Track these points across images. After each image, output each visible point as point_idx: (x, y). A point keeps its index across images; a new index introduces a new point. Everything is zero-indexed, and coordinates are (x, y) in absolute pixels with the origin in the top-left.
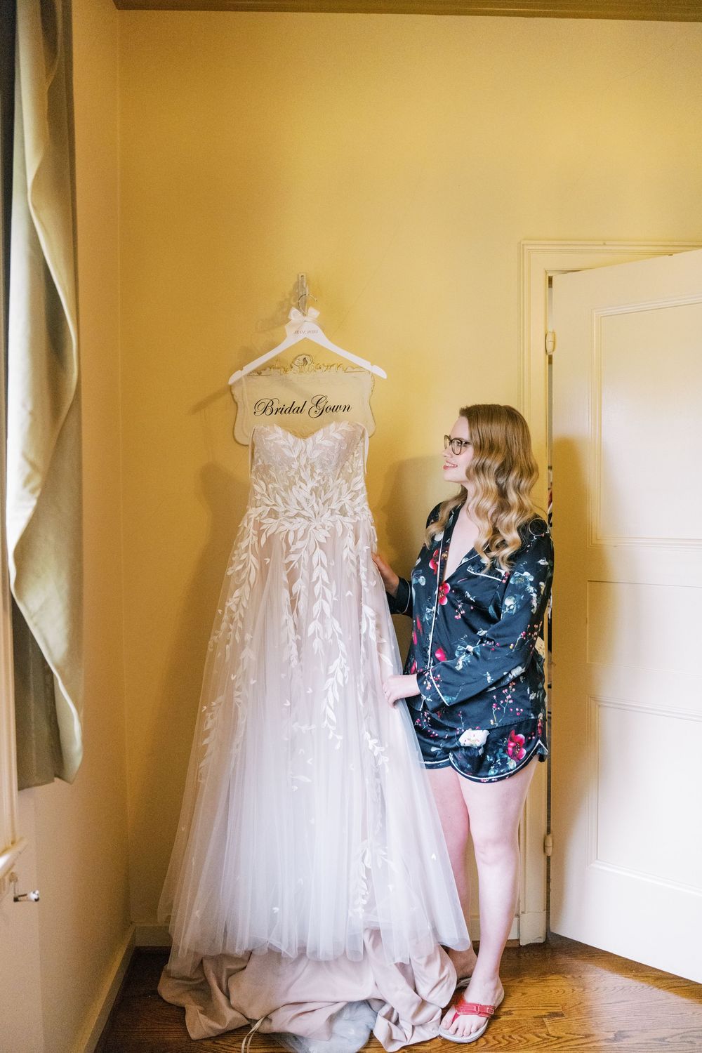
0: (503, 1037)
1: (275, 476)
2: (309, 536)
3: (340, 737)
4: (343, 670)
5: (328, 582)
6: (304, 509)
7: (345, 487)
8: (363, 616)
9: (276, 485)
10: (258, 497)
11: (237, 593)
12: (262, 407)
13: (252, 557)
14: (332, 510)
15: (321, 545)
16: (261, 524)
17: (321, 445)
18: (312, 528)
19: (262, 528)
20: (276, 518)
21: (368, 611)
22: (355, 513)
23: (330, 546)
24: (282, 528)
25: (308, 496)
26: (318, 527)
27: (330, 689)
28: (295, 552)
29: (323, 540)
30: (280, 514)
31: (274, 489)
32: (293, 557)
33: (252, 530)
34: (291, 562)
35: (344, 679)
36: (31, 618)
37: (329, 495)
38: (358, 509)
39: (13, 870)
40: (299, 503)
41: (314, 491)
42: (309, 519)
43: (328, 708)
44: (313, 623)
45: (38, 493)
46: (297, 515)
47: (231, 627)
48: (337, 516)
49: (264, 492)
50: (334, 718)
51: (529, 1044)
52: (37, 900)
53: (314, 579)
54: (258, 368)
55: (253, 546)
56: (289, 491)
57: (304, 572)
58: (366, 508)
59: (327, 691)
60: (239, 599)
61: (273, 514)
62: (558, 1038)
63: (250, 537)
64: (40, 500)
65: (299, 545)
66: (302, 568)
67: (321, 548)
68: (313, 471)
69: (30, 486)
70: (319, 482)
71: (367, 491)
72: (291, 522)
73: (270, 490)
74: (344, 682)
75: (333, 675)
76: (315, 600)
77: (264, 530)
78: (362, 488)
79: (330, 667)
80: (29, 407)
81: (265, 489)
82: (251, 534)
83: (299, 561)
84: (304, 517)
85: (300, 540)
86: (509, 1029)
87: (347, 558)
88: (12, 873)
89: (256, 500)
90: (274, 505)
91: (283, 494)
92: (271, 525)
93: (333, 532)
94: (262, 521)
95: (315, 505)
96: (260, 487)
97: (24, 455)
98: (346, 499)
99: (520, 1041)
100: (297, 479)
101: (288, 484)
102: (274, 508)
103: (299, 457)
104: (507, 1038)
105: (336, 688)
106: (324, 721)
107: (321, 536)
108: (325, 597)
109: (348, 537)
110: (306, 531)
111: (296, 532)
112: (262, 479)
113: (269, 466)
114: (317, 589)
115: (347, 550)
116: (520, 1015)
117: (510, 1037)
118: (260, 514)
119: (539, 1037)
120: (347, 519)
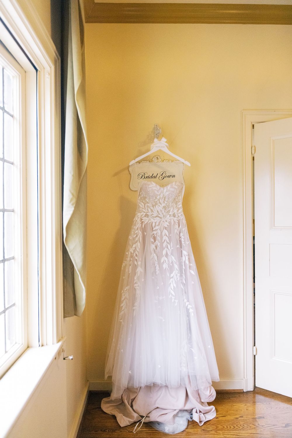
0: (240, 425)
1: (148, 201)
2: (161, 224)
3: (177, 301)
4: (177, 275)
5: (169, 242)
6: (159, 214)
7: (175, 206)
8: (183, 255)
9: (148, 205)
10: (141, 209)
11: (134, 246)
12: (141, 176)
13: (140, 232)
14: (170, 215)
15: (166, 228)
16: (142, 219)
17: (169, 190)
18: (162, 221)
19: (142, 221)
20: (148, 217)
21: (185, 253)
22: (178, 216)
23: (169, 228)
24: (150, 221)
25: (162, 209)
26: (164, 221)
27: (172, 283)
28: (155, 230)
29: (167, 226)
30: (150, 216)
31: (148, 206)
32: (155, 232)
33: (139, 222)
34: (153, 234)
35: (177, 278)
36: (70, 252)
37: (169, 209)
38: (179, 215)
39: (63, 348)
40: (158, 212)
41: (164, 207)
42: (161, 218)
43: (171, 290)
44: (163, 258)
45: (74, 205)
46: (157, 216)
47: (131, 259)
48: (172, 217)
49: (143, 207)
50: (174, 294)
51: (251, 428)
52: (72, 359)
53: (163, 241)
54: (139, 161)
55: (140, 227)
56: (154, 207)
57: (158, 238)
58: (183, 214)
59: (171, 283)
60: (134, 248)
61: (147, 216)
62: (263, 426)
63: (139, 224)
64: (75, 208)
65: (157, 228)
66: (158, 237)
67: (165, 229)
68: (164, 200)
69: (72, 203)
70: (166, 204)
71: (183, 208)
72: (154, 219)
73: (146, 207)
74: (177, 280)
75: (172, 277)
76: (163, 249)
77: (143, 222)
78: (181, 207)
79: (171, 275)
80: (72, 173)
81: (144, 206)
82: (139, 223)
83: (156, 234)
84: (159, 217)
85: (157, 226)
86: (243, 423)
87: (176, 233)
88: (63, 349)
89: (140, 210)
90: (147, 212)
91: (152, 208)
92: (146, 220)
93: (170, 223)
94: (142, 218)
95: (164, 213)
96: (141, 205)
97: (70, 191)
98: (175, 211)
99: (247, 427)
100: (158, 202)
101: (154, 204)
102: (147, 213)
103: (160, 194)
104: (242, 426)
105: (174, 282)
106: (170, 295)
107: (166, 224)
108: (167, 247)
109: (176, 225)
110: (159, 222)
111: (155, 223)
112: (143, 202)
113: (146, 197)
114: (165, 244)
115: (176, 230)
116: (247, 417)
117: (243, 425)
118: (142, 215)
119: (255, 426)
120: (175, 218)
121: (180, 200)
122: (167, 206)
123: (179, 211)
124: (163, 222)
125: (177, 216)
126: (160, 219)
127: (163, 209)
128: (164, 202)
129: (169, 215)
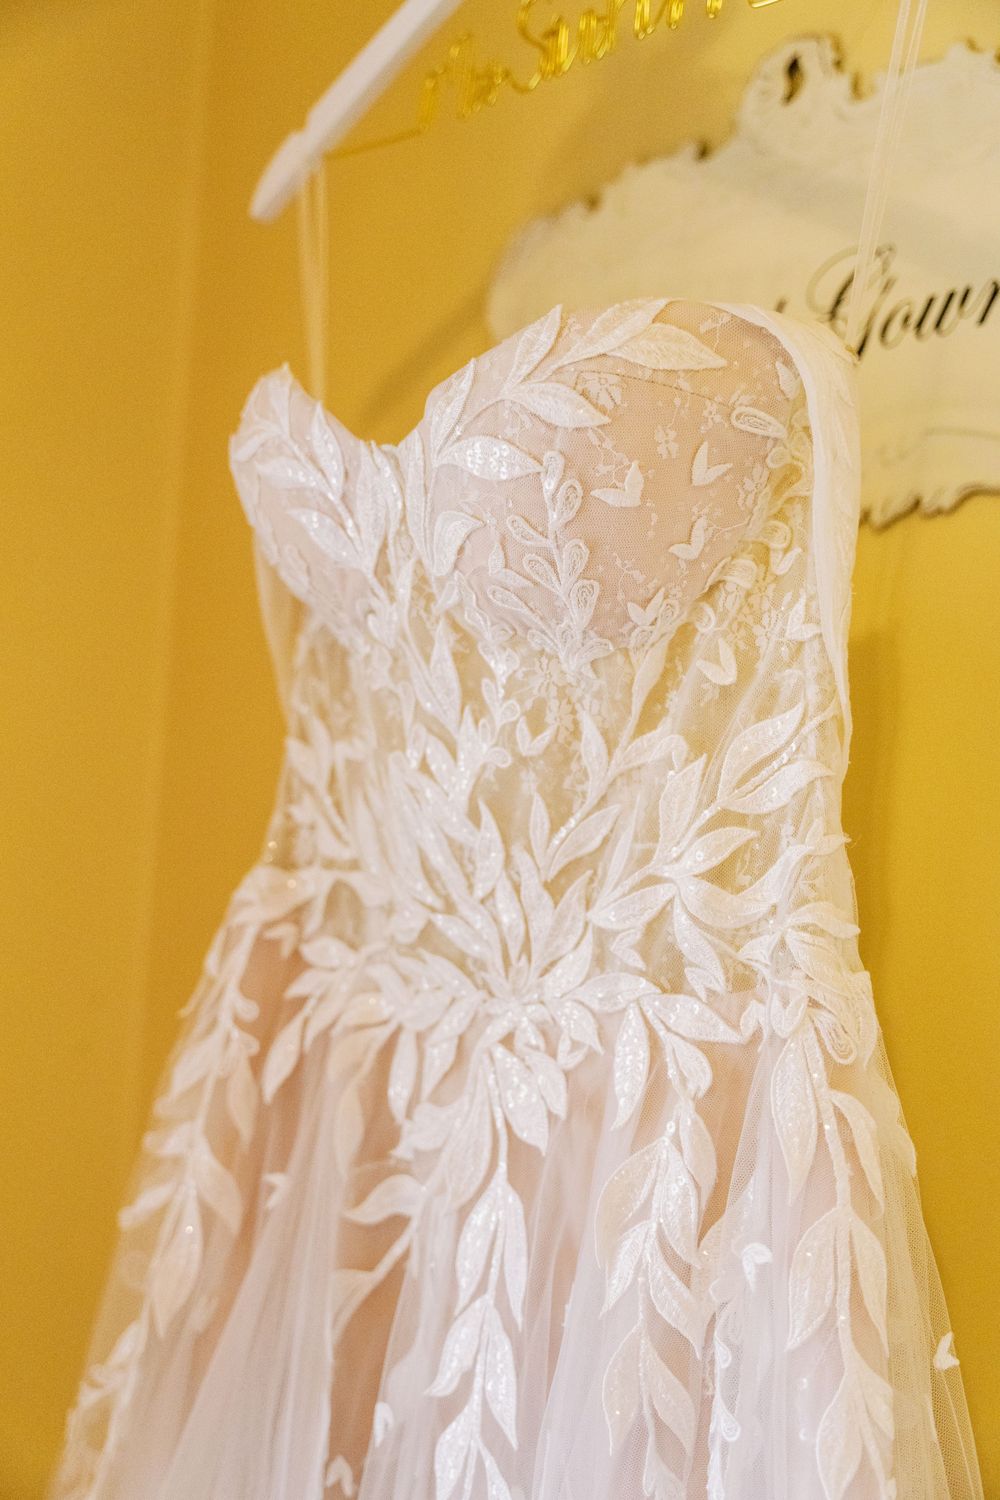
6: (451, 906)
10: (305, 812)
15: (517, 1161)
16: (298, 968)
18: (490, 1034)
19: (295, 989)
20: (356, 942)
28: (416, 1170)
34: (397, 1225)
46: (428, 941)
49: (323, 786)
66: (427, 1280)
83: (422, 1229)
85: (432, 1096)
89: (294, 831)
94: (307, 953)
102: (354, 879)
111: (422, 1043)
121: (789, 677)
122: (529, 783)
123: (772, 886)
124: (508, 1041)
125: (705, 973)
126: (471, 997)
127: (474, 816)
128: (471, 695)
129: (587, 949)
